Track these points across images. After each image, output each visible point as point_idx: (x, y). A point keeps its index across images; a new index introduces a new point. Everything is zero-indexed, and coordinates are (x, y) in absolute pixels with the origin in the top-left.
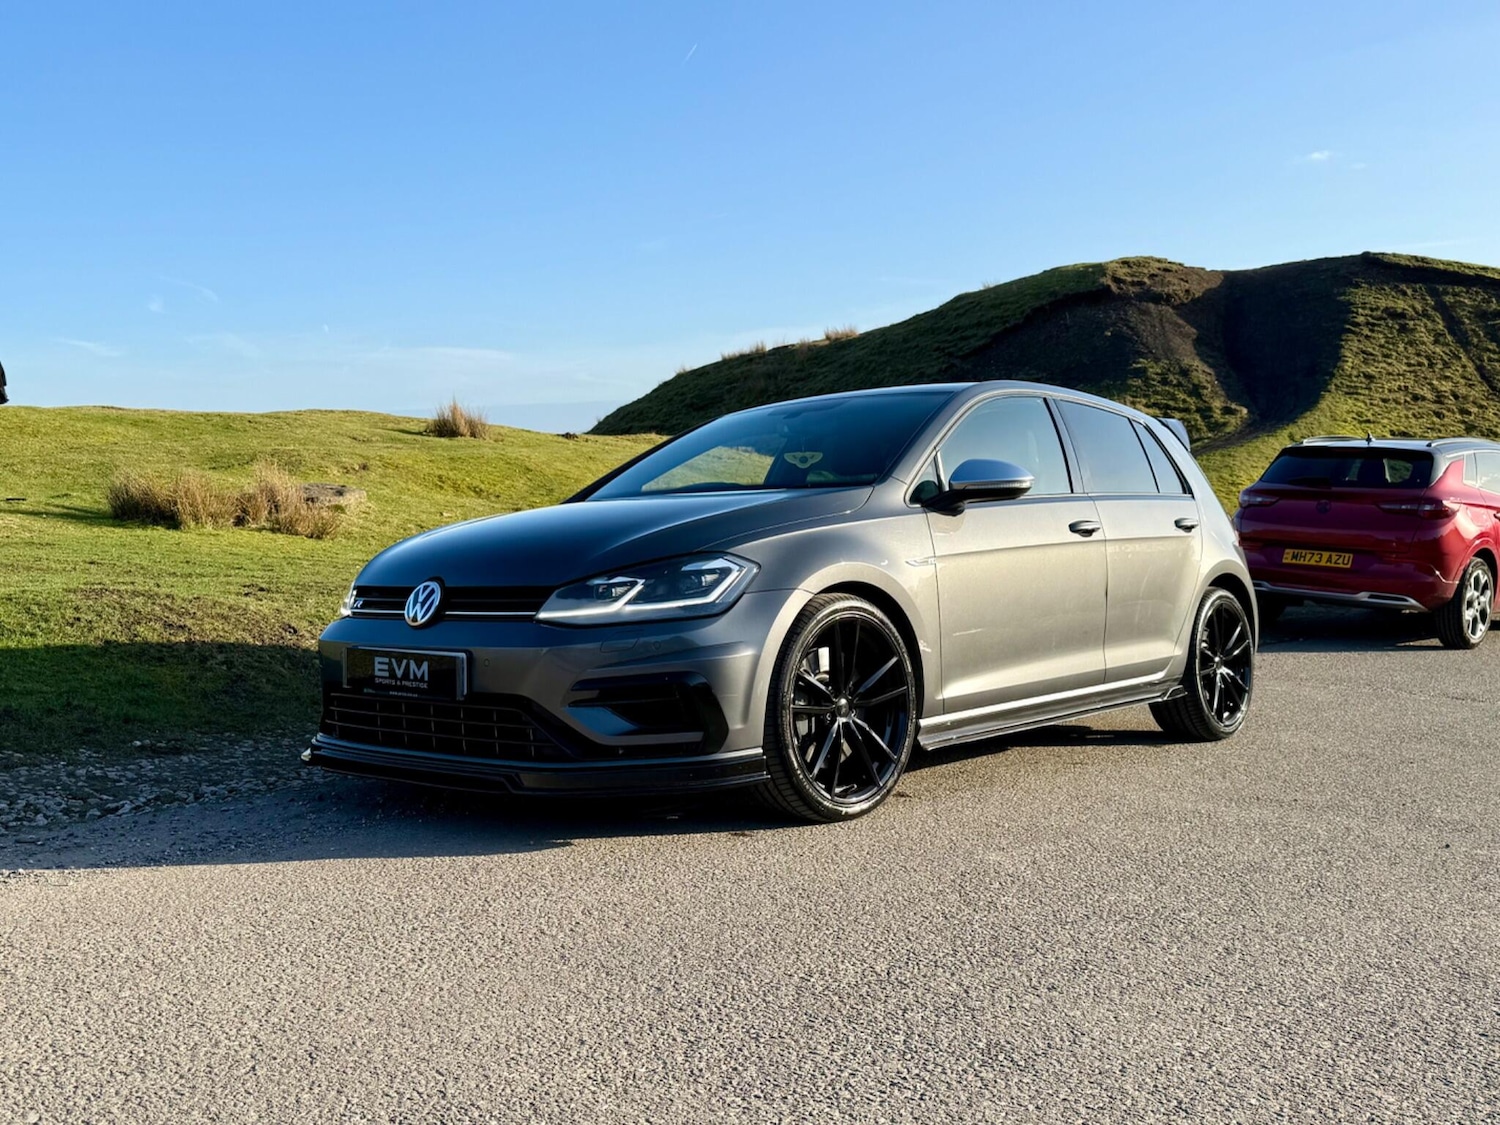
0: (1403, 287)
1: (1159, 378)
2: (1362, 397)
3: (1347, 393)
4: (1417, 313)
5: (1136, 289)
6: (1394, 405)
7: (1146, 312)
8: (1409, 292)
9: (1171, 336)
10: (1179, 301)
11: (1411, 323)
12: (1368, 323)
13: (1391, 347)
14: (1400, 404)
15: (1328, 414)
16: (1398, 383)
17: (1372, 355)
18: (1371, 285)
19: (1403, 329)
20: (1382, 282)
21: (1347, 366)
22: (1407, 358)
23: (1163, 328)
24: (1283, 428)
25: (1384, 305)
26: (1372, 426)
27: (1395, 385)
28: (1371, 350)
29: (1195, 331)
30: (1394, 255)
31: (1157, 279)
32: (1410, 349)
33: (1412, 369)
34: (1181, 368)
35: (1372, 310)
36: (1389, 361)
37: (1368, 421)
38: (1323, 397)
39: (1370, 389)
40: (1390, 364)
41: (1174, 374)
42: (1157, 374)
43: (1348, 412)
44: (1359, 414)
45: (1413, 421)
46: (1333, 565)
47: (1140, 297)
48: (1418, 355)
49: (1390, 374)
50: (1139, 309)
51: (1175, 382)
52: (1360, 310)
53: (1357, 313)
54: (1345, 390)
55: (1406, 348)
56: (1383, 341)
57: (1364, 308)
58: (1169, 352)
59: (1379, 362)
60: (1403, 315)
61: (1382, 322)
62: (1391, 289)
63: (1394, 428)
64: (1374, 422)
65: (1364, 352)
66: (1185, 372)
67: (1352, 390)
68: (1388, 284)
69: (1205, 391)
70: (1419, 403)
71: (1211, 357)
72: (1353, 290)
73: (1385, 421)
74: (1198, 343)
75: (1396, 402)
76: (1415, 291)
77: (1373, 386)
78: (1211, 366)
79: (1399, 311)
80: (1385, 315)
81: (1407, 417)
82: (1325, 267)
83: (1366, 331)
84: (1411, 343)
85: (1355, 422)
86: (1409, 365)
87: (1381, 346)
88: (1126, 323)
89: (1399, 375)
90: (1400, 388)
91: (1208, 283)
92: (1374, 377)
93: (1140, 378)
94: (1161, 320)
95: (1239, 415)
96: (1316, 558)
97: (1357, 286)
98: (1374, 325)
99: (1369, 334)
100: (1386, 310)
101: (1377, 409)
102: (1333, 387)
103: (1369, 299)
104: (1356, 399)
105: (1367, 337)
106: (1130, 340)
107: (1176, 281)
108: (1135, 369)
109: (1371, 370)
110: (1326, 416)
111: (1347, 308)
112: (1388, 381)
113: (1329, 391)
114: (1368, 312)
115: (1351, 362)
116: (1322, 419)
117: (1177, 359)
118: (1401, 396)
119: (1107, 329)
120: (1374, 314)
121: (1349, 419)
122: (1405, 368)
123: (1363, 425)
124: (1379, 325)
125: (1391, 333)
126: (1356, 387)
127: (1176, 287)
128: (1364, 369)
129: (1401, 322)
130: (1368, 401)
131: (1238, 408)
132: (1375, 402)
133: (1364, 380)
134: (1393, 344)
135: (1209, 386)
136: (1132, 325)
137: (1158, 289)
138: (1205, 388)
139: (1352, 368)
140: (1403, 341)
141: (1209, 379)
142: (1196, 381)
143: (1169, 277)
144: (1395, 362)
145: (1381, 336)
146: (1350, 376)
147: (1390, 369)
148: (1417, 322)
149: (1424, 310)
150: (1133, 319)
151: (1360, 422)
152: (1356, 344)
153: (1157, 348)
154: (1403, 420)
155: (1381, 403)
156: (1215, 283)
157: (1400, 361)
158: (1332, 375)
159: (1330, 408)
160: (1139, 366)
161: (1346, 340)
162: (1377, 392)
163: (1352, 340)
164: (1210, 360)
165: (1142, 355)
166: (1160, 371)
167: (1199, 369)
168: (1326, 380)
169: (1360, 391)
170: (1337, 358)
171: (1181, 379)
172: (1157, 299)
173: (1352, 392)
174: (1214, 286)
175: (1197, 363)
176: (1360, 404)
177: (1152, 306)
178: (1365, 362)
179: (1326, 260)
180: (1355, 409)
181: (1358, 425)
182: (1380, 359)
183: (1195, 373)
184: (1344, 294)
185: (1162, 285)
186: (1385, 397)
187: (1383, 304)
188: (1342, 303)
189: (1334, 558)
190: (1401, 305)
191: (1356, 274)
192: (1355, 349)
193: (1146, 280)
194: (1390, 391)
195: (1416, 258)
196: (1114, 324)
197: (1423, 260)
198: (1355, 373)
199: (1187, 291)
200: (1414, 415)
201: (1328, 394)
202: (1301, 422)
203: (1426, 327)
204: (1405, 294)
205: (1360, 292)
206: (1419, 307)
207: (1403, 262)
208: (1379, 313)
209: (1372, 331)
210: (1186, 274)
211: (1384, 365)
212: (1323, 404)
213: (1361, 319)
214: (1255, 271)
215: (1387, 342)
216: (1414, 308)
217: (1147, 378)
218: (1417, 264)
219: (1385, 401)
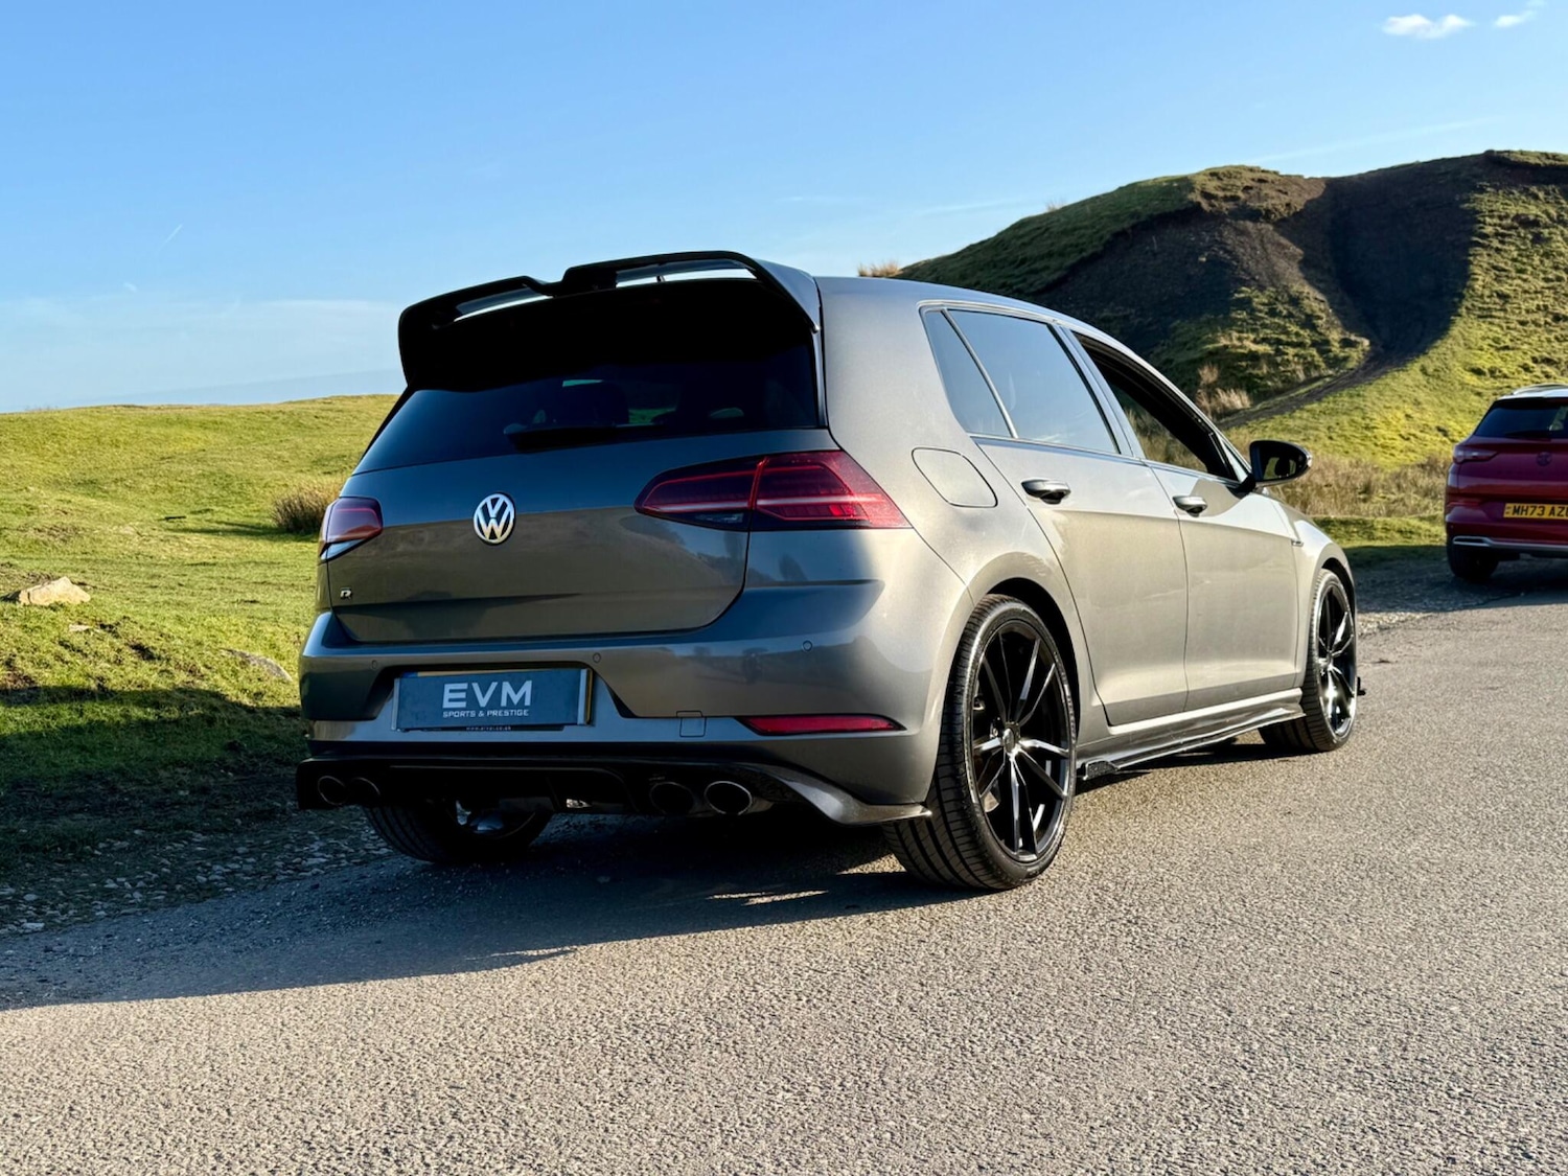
0: (1534, 189)
1: (1266, 309)
2: (1497, 321)
3: (1480, 317)
4: (1551, 219)
5: (1230, 205)
6: (1533, 328)
7: (1243, 232)
8: (1541, 195)
9: (1274, 259)
10: (1279, 217)
11: (1546, 232)
12: (1497, 234)
13: (1525, 260)
14: (1540, 326)
15: (1462, 342)
16: (1536, 302)
17: (1504, 270)
18: (1497, 189)
19: (1538, 239)
20: (1510, 185)
21: (1478, 285)
22: (1545, 272)
23: (1265, 249)
24: (1412, 361)
25: (1514, 212)
26: (1511, 353)
27: (1532, 305)
28: (1502, 265)
29: (1299, 251)
30: (1522, 153)
31: (1252, 192)
32: (1547, 262)
33: (1551, 284)
34: (1290, 296)
35: (1501, 218)
36: (1525, 276)
37: (1507, 348)
38: (1453, 322)
39: (1505, 311)
40: (1525, 280)
41: (1283, 304)
42: (1264, 304)
43: (1484, 338)
44: (1496, 340)
45: (1556, 344)
46: (1556, 517)
47: (1234, 214)
48: (1556, 268)
49: (1526, 292)
50: (1235, 229)
51: (1285, 312)
52: (1488, 220)
53: (1484, 223)
54: (1478, 313)
55: (1542, 262)
56: (1515, 254)
57: (1491, 217)
58: (1274, 278)
59: (1513, 279)
60: (1536, 223)
61: (1513, 232)
62: (1521, 192)
63: (1536, 354)
64: (1513, 349)
65: (1495, 268)
66: (1295, 301)
67: (1485, 313)
68: (1516, 186)
69: (1320, 322)
70: (1561, 323)
71: (1321, 281)
72: (1477, 195)
73: (1526, 347)
74: (1306, 265)
75: (1535, 323)
76: (1547, 193)
77: (1508, 307)
78: (1322, 291)
79: (1532, 218)
80: (1516, 224)
81: (1549, 341)
82: (1443, 169)
83: (1496, 243)
84: (1547, 255)
85: (1492, 350)
86: (1547, 280)
87: (1514, 260)
88: (1222, 245)
89: (1536, 292)
90: (1538, 308)
91: (1309, 194)
92: (1507, 296)
93: (1244, 310)
94: (1262, 241)
95: (1360, 348)
96: (1538, 511)
97: (1482, 190)
98: (1503, 235)
99: (1500, 246)
100: (1517, 217)
101: (1515, 334)
102: (1464, 310)
103: (1497, 206)
104: (1490, 323)
105: (1498, 250)
106: (1228, 265)
107: (1274, 194)
108: (1238, 300)
109: (1505, 289)
110: (1459, 345)
111: (1473, 218)
112: (1525, 300)
113: (1460, 316)
114: (1496, 221)
115: (1481, 280)
116: (1456, 348)
117: (1285, 286)
118: (1540, 317)
119: (1201, 254)
120: (1504, 222)
121: (1485, 347)
122: (1543, 284)
123: (1502, 352)
124: (1510, 236)
125: (1524, 244)
126: (1489, 309)
127: (1275, 201)
128: (1497, 287)
129: (1534, 230)
130: (1504, 325)
131: (1358, 339)
132: (1512, 326)
133: (1497, 300)
134: (1528, 257)
135: (1323, 315)
136: (1229, 248)
137: (1254, 204)
138: (1319, 318)
139: (1484, 287)
140: (1537, 252)
141: (1322, 307)
142: (1308, 311)
143: (1266, 190)
144: (1531, 278)
145: (1513, 248)
146: (1482, 296)
147: (1526, 286)
148: (1552, 229)
149: (1559, 216)
150: (1229, 242)
151: (1498, 349)
152: (1486, 258)
153: (1260, 274)
154: (1545, 344)
155: (1519, 326)
156: (1318, 192)
157: (1536, 276)
158: (1462, 297)
159: (1463, 336)
160: (1242, 295)
161: (1475, 255)
162: (1513, 313)
163: (1481, 255)
164: (1322, 285)
165: (1244, 283)
166: (1266, 301)
167: (1311, 296)
168: (1454, 303)
169: (1494, 313)
170: (1465, 276)
171: (1291, 308)
172: (1255, 215)
173: (1485, 315)
174: (1316, 196)
175: (1307, 289)
176: (1495, 328)
177: (1249, 225)
178: (1497, 279)
179: (1444, 161)
180: (1491, 334)
181: (1496, 353)
182: (1514, 274)
183: (1306, 301)
184: (1468, 201)
185: (1260, 199)
186: (1522, 319)
187: (1513, 210)
188: (1466, 212)
189: (1557, 510)
190: (1533, 211)
191: (1479, 177)
192: (1485, 265)
193: (1240, 194)
194: (1528, 311)
195: (1546, 155)
196: (1209, 248)
197: (1554, 157)
198: (1487, 292)
199: (1288, 205)
200: (1556, 338)
201: (1458, 318)
202: (1432, 353)
203: (1562, 235)
204: (1536, 197)
205: (1485, 197)
206: (1553, 212)
207: (1532, 161)
208: (1509, 221)
209: (1502, 242)
210: (1285, 184)
211: (1519, 282)
212: (1455, 331)
213: (1489, 230)
214: (1361, 177)
215: (1520, 255)
216: (1548, 215)
217: (1253, 310)
218: (1548, 162)
219: (1523, 323)
